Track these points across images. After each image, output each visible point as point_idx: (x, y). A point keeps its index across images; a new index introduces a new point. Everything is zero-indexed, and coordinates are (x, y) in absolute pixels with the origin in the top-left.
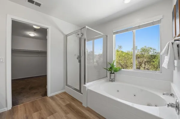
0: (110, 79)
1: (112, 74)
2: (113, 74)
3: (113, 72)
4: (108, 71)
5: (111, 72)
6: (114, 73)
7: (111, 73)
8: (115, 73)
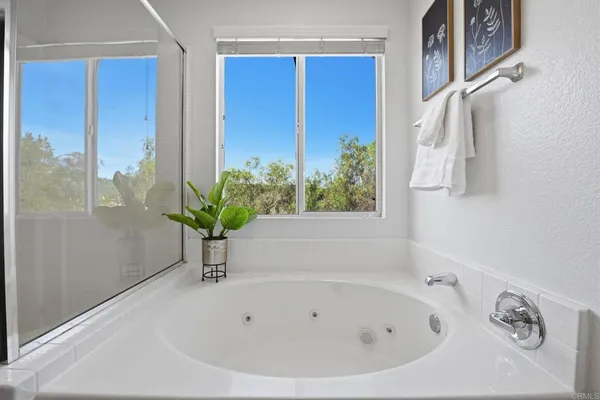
0: (207, 269)
1: (213, 243)
2: (221, 242)
3: (216, 233)
4: (186, 227)
5: (211, 233)
6: (222, 237)
7: (211, 238)
8: (229, 233)
